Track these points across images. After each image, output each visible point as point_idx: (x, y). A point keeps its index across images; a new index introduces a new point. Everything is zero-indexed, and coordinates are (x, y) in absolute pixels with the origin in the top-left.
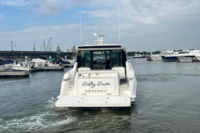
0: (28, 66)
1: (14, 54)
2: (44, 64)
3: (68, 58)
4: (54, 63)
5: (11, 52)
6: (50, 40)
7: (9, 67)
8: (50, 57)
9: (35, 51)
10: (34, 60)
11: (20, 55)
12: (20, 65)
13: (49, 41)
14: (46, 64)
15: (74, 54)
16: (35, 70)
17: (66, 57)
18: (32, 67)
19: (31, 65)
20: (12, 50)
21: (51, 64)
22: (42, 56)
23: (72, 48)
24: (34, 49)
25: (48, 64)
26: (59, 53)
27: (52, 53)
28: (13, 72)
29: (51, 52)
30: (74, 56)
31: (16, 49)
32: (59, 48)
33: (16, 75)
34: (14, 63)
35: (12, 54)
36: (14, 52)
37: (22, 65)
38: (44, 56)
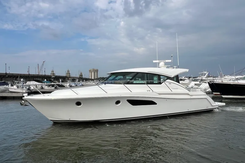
0: (24, 88)
1: (7, 76)
2: (40, 86)
3: (62, 82)
4: (49, 86)
5: (5, 74)
6: (43, 63)
7: (4, 88)
8: (45, 80)
9: (29, 74)
10: (28, 83)
11: (14, 78)
12: (16, 87)
13: (43, 65)
14: (42, 87)
15: (68, 78)
16: (31, 92)
17: (61, 80)
18: (28, 89)
19: (28, 88)
20: (5, 73)
21: (47, 87)
22: (36, 79)
23: (66, 72)
24: (28, 71)
25: (44, 87)
26: (54, 77)
27: (46, 77)
28: (10, 94)
29: (45, 75)
30: (68, 80)
31: (9, 71)
32: (53, 71)
33: (14, 97)
34: (9, 85)
35: (6, 76)
36: (8, 74)
37: (18, 87)
38: (38, 79)
